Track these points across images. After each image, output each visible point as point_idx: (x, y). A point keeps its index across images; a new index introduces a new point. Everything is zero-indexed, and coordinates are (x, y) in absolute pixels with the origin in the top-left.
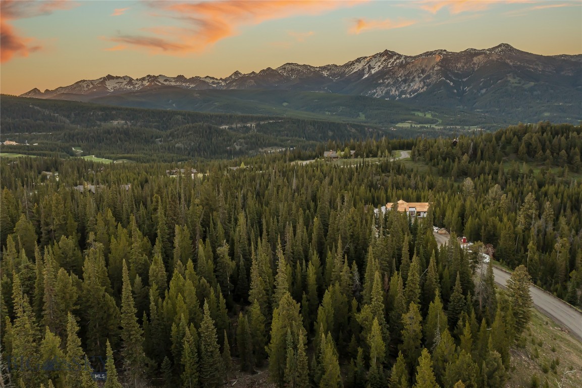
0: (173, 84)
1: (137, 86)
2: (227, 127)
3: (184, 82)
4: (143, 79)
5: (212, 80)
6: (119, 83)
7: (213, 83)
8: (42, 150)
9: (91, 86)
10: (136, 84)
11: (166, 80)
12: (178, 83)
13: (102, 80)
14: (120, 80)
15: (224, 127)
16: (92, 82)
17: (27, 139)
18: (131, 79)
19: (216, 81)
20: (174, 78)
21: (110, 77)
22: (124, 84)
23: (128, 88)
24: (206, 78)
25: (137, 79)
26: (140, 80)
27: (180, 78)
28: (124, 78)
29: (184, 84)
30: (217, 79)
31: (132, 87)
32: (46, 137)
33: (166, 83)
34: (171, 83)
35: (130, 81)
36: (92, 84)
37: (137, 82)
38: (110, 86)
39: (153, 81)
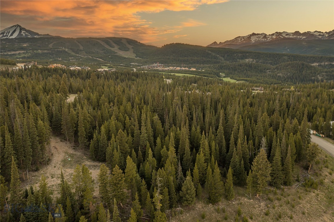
0: (291, 37)
1: (268, 39)
2: (317, 64)
3: (299, 36)
4: (273, 34)
5: (319, 33)
6: (258, 37)
7: (320, 35)
8: (205, 74)
9: (243, 40)
10: (269, 37)
11: (287, 35)
12: (295, 36)
13: (249, 36)
14: (259, 36)
15: (315, 64)
16: (243, 37)
17: (201, 67)
18: (266, 35)
19: (322, 34)
20: (292, 33)
21: (254, 34)
22: (261, 38)
23: (263, 40)
24: (315, 32)
25: (269, 35)
26: (271, 35)
27: (297, 33)
28: (262, 34)
29: (298, 37)
30: (322, 33)
31: (266, 39)
32: (209, 67)
33: (286, 37)
34: (290, 36)
35: (265, 36)
36: (243, 38)
37: (269, 36)
38: (253, 39)
39: (278, 36)
